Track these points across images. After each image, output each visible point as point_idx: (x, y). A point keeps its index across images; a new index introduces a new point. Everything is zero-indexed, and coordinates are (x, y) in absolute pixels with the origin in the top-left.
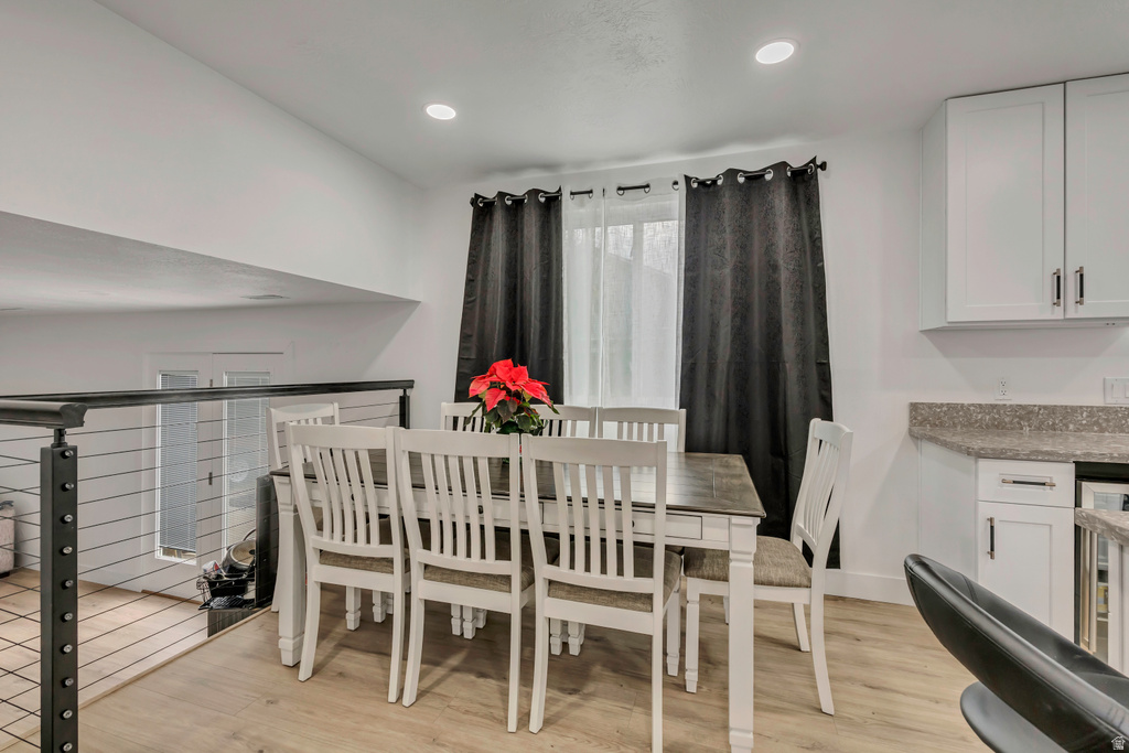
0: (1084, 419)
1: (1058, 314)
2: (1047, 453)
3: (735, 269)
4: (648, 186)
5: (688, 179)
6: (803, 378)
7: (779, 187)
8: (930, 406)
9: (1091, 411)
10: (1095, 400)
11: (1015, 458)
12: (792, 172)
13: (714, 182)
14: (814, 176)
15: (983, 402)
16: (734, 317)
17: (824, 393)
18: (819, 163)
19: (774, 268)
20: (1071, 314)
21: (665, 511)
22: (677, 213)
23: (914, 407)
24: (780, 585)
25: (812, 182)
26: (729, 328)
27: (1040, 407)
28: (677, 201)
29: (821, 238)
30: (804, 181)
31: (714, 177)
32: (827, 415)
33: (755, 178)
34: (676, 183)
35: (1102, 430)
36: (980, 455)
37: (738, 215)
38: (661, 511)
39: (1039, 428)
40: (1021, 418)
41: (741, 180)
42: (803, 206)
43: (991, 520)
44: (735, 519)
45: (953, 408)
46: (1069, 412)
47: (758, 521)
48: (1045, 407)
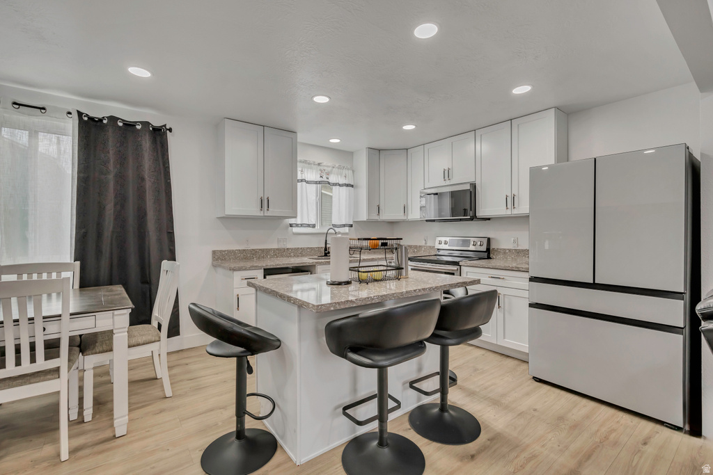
0: (272, 253)
1: (261, 214)
2: (256, 266)
3: (116, 176)
4: (44, 109)
5: (80, 114)
6: (159, 240)
7: (145, 135)
8: (221, 251)
9: (275, 250)
10: (275, 246)
11: (245, 269)
12: (153, 129)
13: (101, 120)
14: (165, 134)
15: (240, 249)
16: (115, 205)
17: (172, 248)
18: (168, 127)
19: (143, 179)
20: (266, 214)
21: (69, 317)
22: (71, 132)
23: (214, 252)
24: (144, 344)
25: (164, 136)
26: (112, 211)
27: (259, 250)
28: (72, 125)
29: (169, 167)
30: (160, 135)
31: (101, 117)
32: (173, 258)
33: (129, 126)
34: (70, 113)
35: (277, 257)
36: (234, 270)
37: (118, 145)
38: (66, 318)
39: (259, 258)
40: (253, 254)
41: (120, 124)
42: (159, 148)
43: (238, 295)
44: (116, 312)
45: (229, 251)
46: (268, 251)
47: (130, 310)
48: (261, 250)
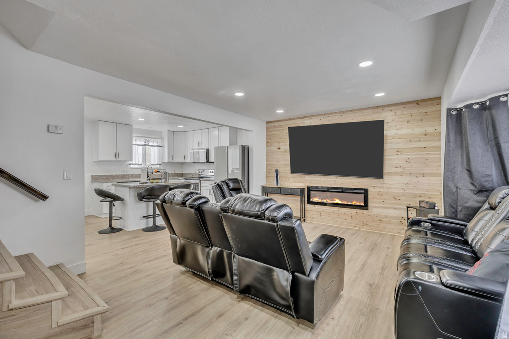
0: (120, 177)
8: (95, 176)
9: (121, 175)
11: (109, 182)
15: (105, 175)
20: (118, 160)
23: (92, 176)
27: (114, 175)
35: (123, 178)
36: (104, 182)
39: (114, 179)
45: (100, 176)
46: (118, 176)
